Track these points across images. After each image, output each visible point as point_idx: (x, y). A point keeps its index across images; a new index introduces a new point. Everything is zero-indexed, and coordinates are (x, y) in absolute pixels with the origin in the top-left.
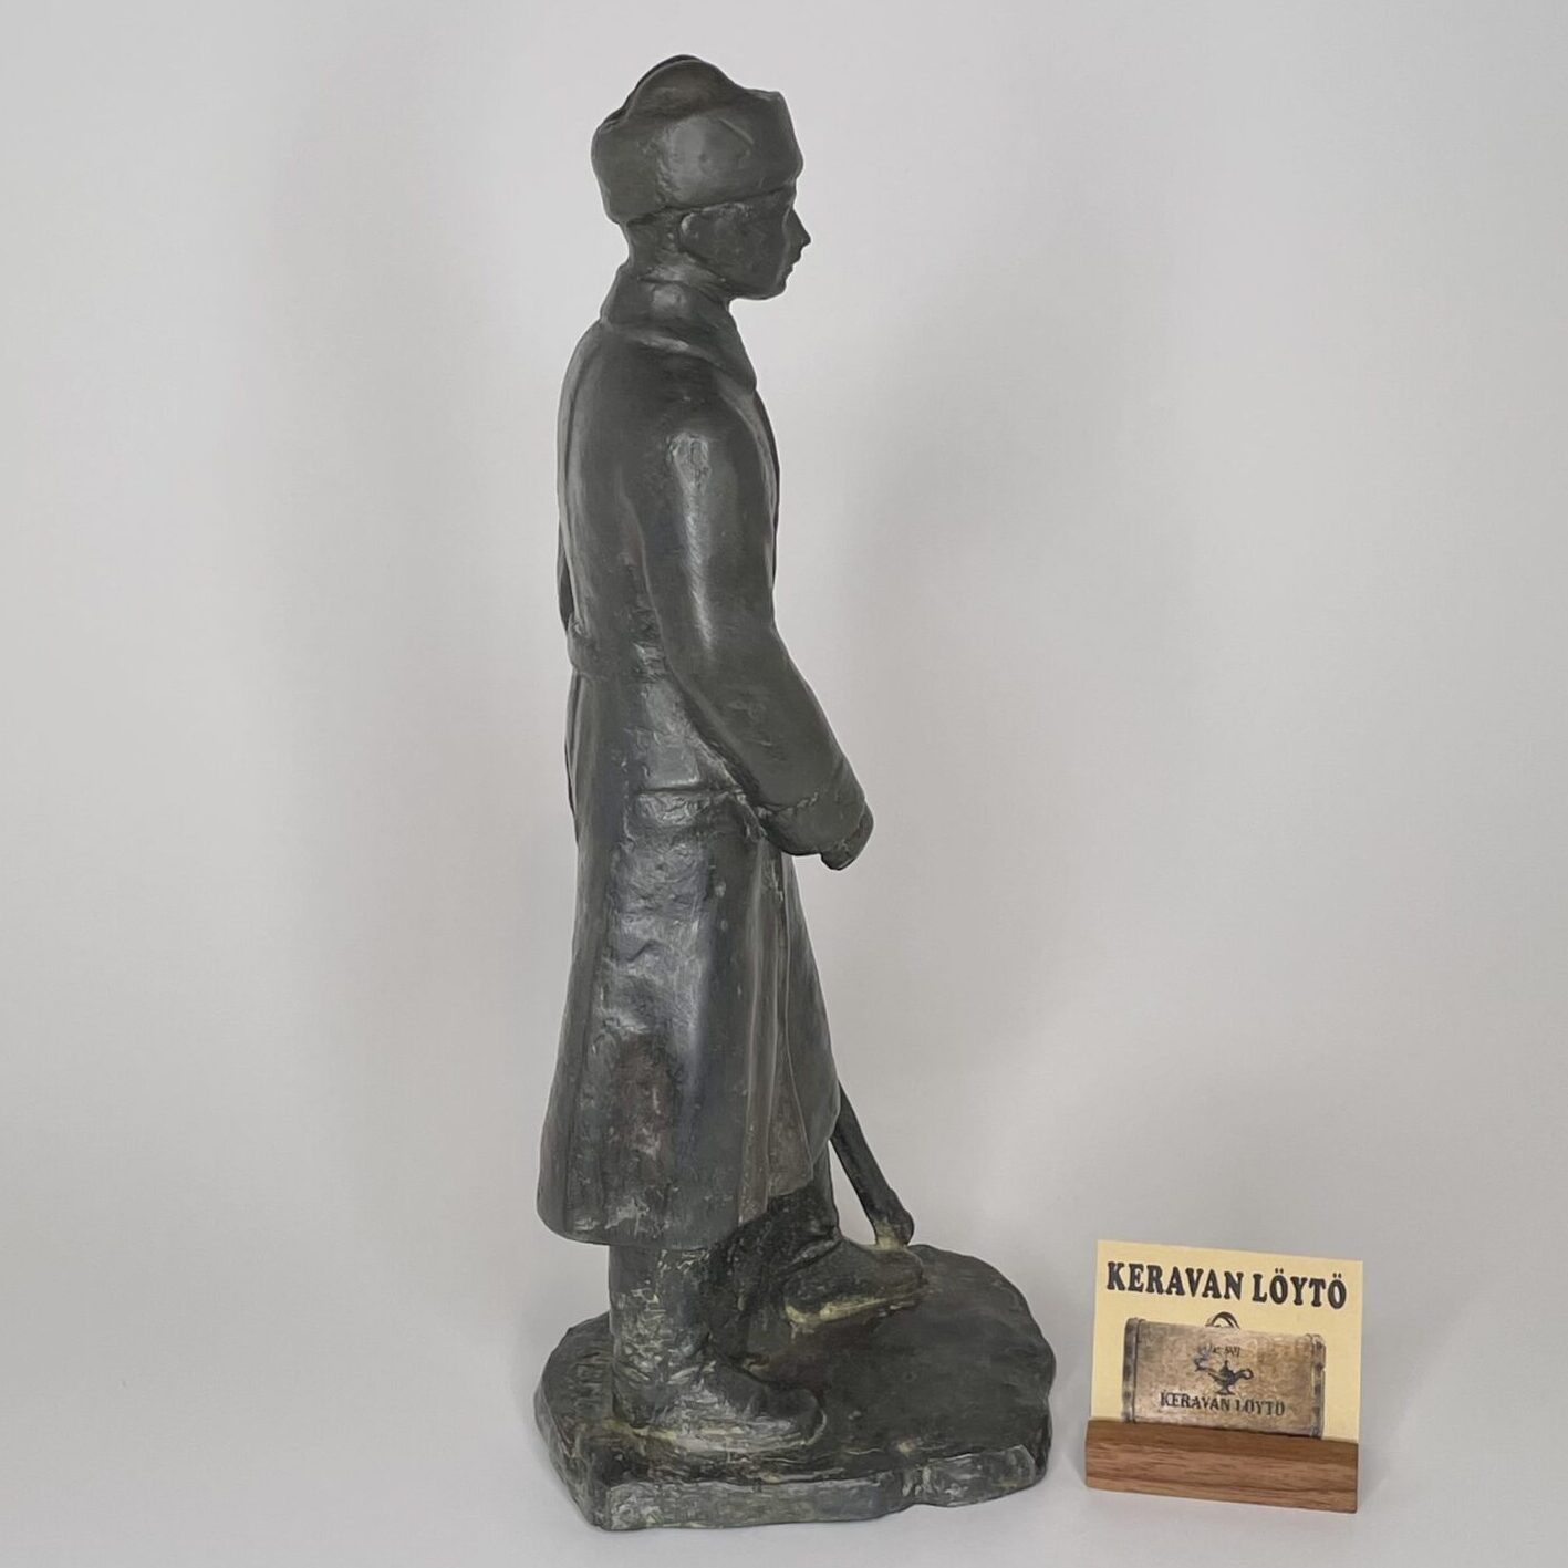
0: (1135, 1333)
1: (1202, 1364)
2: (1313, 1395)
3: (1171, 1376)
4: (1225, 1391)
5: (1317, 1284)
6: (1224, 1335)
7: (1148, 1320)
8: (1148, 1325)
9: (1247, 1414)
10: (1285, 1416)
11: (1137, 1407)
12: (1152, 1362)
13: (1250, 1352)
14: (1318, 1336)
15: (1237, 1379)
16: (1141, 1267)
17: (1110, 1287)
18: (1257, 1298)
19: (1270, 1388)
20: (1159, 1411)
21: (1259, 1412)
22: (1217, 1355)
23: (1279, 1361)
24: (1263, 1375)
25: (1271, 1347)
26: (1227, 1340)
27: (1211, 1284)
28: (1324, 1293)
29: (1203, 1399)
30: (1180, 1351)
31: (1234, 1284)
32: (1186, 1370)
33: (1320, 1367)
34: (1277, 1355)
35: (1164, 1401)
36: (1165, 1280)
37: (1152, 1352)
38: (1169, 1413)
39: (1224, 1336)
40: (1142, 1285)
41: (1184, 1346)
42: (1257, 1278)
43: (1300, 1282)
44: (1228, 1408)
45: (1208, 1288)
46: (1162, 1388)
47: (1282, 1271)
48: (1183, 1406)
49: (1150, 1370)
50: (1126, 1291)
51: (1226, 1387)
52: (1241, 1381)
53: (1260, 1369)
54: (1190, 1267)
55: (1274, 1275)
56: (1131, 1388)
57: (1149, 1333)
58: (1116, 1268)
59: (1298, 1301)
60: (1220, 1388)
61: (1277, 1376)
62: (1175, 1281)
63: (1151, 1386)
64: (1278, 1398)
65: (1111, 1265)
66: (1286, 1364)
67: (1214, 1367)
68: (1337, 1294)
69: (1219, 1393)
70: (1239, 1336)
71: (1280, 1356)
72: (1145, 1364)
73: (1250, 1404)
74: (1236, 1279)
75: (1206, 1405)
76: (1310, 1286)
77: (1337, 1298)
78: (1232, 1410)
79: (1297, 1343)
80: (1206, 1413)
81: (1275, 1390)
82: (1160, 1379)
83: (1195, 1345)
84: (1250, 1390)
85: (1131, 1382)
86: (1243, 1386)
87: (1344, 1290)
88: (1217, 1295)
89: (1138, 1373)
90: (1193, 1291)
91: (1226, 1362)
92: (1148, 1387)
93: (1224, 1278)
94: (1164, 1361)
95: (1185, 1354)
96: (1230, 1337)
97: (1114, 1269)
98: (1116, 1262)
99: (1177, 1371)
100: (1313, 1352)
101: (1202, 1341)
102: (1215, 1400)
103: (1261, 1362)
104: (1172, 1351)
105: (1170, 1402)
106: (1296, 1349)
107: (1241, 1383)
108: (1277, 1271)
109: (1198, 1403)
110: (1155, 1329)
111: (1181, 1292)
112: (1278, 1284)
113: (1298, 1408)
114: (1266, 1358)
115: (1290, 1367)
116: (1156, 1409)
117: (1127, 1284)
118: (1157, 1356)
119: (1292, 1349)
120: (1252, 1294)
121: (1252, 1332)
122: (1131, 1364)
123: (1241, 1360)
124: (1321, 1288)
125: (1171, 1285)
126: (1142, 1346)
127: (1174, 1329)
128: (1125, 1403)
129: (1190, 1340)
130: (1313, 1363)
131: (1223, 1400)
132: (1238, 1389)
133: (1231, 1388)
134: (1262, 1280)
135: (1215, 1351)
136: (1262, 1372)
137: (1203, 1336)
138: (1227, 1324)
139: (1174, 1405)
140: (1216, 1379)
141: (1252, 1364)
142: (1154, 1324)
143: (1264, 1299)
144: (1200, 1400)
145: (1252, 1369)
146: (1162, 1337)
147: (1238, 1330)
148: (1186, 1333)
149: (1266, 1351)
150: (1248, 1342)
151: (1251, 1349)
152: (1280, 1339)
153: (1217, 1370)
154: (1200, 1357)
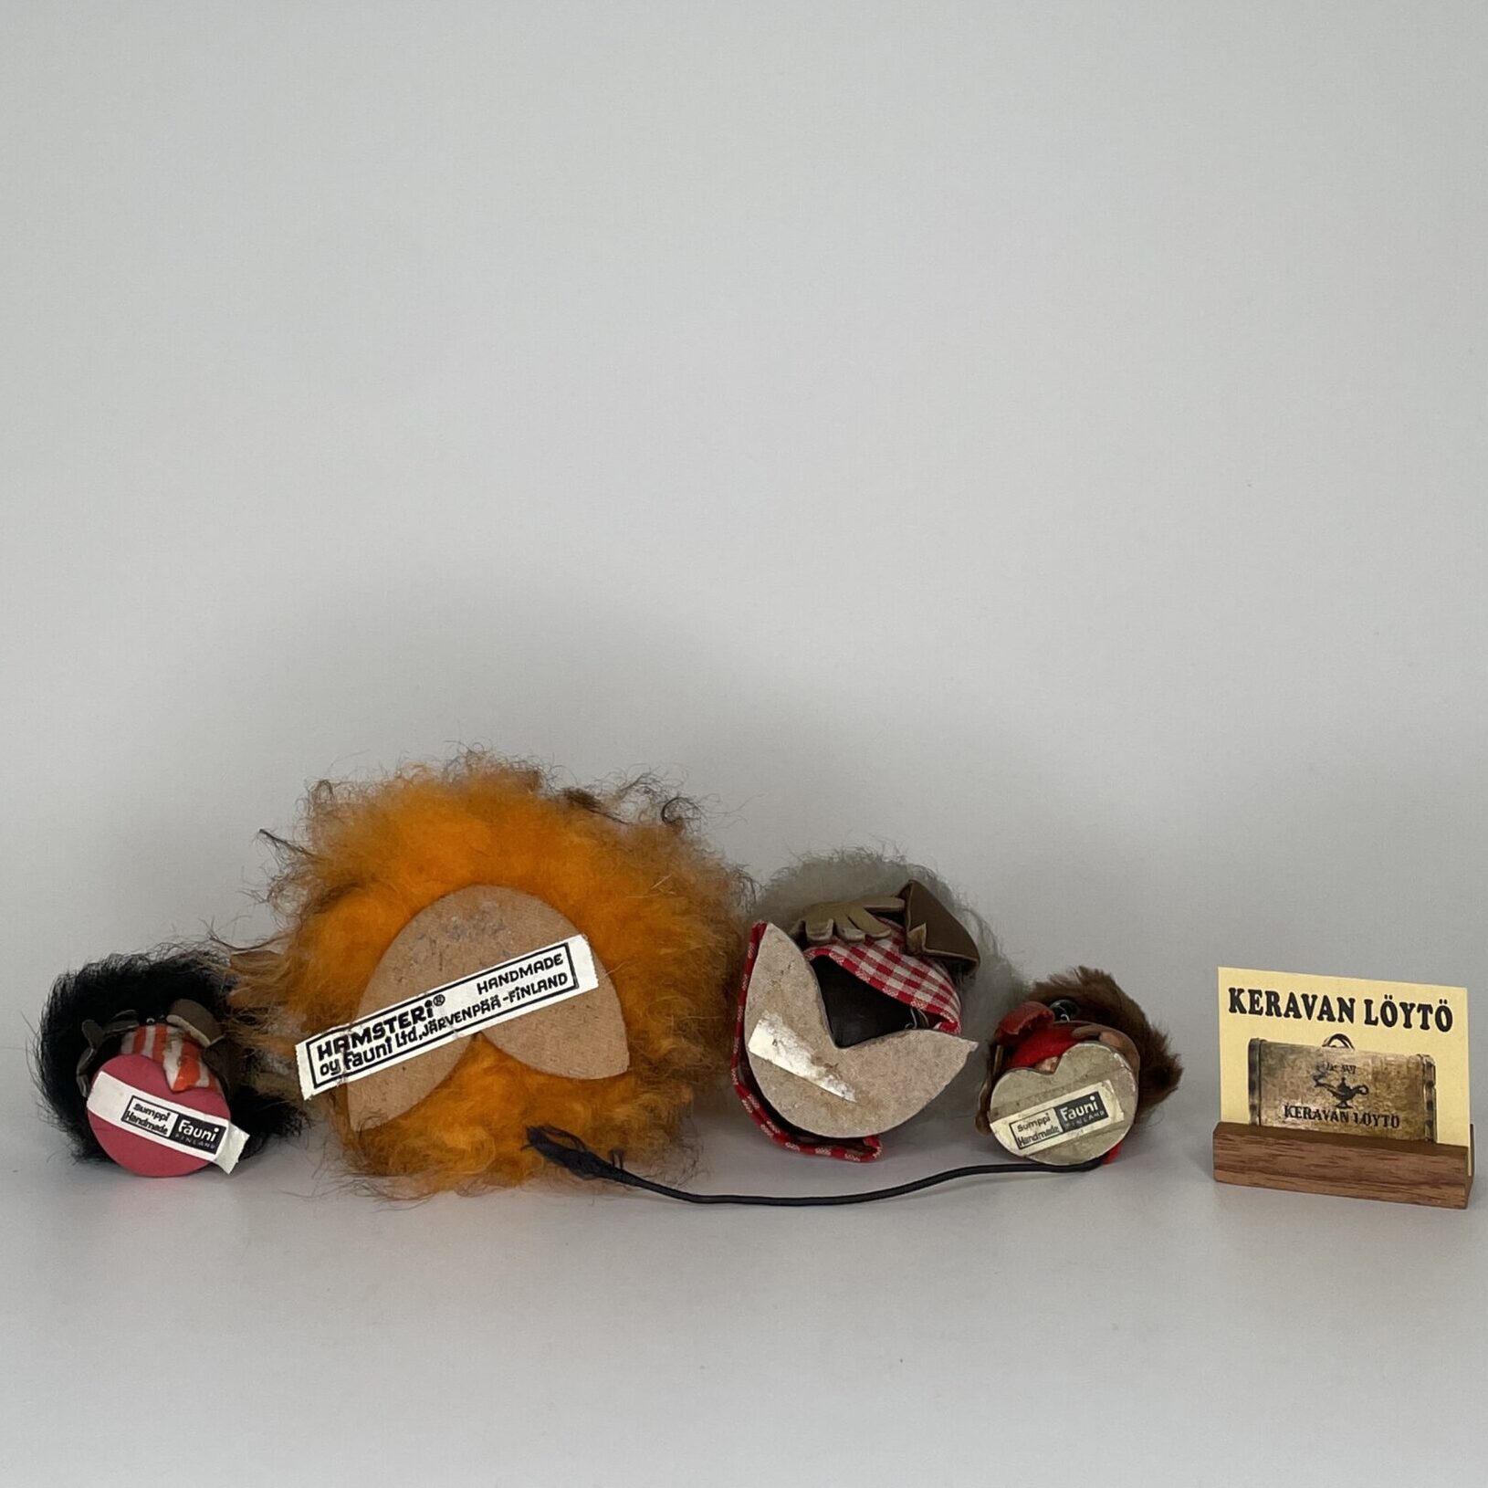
0: (1258, 1050)
1: (1321, 1081)
2: (1426, 1111)
3: (1293, 1091)
4: (1344, 1105)
5: (1425, 1009)
6: (1340, 1054)
7: (1269, 1040)
8: (1271, 1045)
9: (1364, 1126)
10: (1400, 1127)
11: (1263, 1118)
12: (1277, 1078)
13: (1364, 1070)
14: (1428, 1056)
15: (1354, 1095)
16: (1260, 993)
17: (1232, 1010)
18: (1369, 1021)
19: (1385, 1103)
20: (1284, 1122)
21: (1376, 1125)
22: (1335, 1073)
23: (1392, 1079)
24: (1378, 1091)
25: (1384, 1066)
26: (1344, 1059)
27: (1325, 1008)
28: (1431, 1018)
29: (1324, 1112)
30: (1300, 1068)
31: (1347, 1009)
32: (1308, 1085)
33: (1431, 1085)
34: (1390, 1073)
35: (1287, 1113)
36: (1283, 1005)
37: (1276, 1069)
38: (1294, 1124)
39: (1340, 1056)
40: (1262, 1008)
41: (1304, 1064)
42: (1368, 1003)
43: (1409, 1007)
44: (1347, 1120)
45: (1322, 1012)
46: (1286, 1101)
47: (1391, 997)
48: (1305, 1117)
49: (1274, 1085)
50: (1248, 1014)
51: (1344, 1102)
52: (1360, 1095)
53: (1375, 1086)
54: (1306, 993)
55: (1385, 1000)
56: (1257, 1102)
57: (1271, 1052)
58: (1236, 994)
59: (1408, 1025)
60: (1339, 1102)
61: (1391, 1092)
62: (1291, 1005)
63: (1275, 1100)
64: (1394, 1112)
65: (1232, 990)
66: (1399, 1081)
67: (1332, 1083)
68: (1443, 1017)
69: (1340, 1108)
70: (1352, 1056)
71: (1393, 1074)
72: (1266, 1078)
73: (1367, 1117)
74: (1349, 1004)
75: (1326, 1117)
76: (1419, 1011)
77: (1445, 1023)
78: (1351, 1122)
79: (1408, 1062)
80: (1327, 1125)
81: (1390, 1104)
82: (1284, 1094)
83: (1314, 1063)
84: (1368, 1104)
85: (1257, 1094)
86: (1360, 1100)
87: (1450, 1013)
88: (1331, 1019)
89: (1263, 1088)
90: (1310, 1017)
91: (1343, 1079)
92: (1272, 1101)
93: (1337, 1003)
94: (1286, 1079)
95: (1304, 1071)
96: (1346, 1056)
97: (1235, 994)
98: (1236, 988)
99: (1298, 1086)
100: (1424, 1071)
101: (1320, 1059)
102: (1335, 1113)
103: (1375, 1079)
104: (1292, 1069)
105: (1294, 1114)
106: (1408, 1067)
107: (1359, 1098)
108: (1386, 997)
109: (1319, 1115)
110: (1276, 1048)
111: (1298, 1015)
112: (1388, 1009)
113: (1413, 1120)
114: (1381, 1075)
115: (1403, 1084)
116: (1281, 1120)
117: (1247, 1007)
118: (1279, 1072)
119: (1405, 1067)
120: (1365, 1018)
121: (1366, 1052)
122: (1255, 1078)
123: (1358, 1078)
124: (1429, 1014)
125: (1289, 1009)
126: (1266, 1063)
127: (1293, 1049)
128: (1252, 1115)
129: (1309, 1059)
130: (1424, 1081)
131: (1342, 1113)
132: (1355, 1104)
133: (1349, 1103)
134: (1373, 1006)
135: (1332, 1069)
136: (1377, 1089)
137: (1321, 1055)
138: (1343, 1045)
139: (1297, 1117)
140: (1335, 1094)
141: (1367, 1081)
142: (1275, 1044)
143: (1375, 1023)
144: (1320, 1112)
145: (1368, 1086)
146: (1283, 1056)
147: (1352, 1050)
148: (1305, 1053)
149: (1380, 1069)
150: (1363, 1061)
151: (1366, 1067)
152: (1392, 1059)
153: (1335, 1086)
154: (1320, 1073)
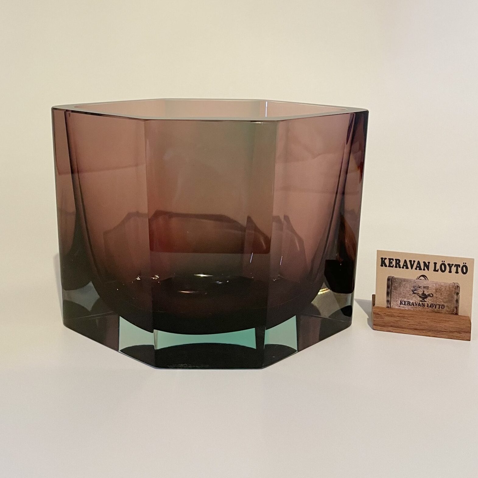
0: (391, 281)
2: (455, 303)
3: (403, 295)
5: (457, 266)
6: (423, 282)
7: (395, 277)
8: (395, 279)
9: (431, 308)
10: (445, 309)
11: (392, 305)
13: (432, 288)
14: (457, 283)
16: (393, 259)
17: (382, 266)
18: (435, 270)
19: (439, 300)
20: (400, 306)
21: (435, 308)
23: (443, 292)
24: (437, 296)
25: (440, 286)
26: (424, 284)
27: (418, 265)
28: (460, 269)
29: (415, 303)
30: (407, 287)
31: (427, 266)
32: (410, 293)
33: (458, 294)
34: (442, 289)
35: (401, 303)
36: (402, 264)
37: (397, 287)
38: (403, 307)
40: (393, 265)
42: (435, 264)
43: (451, 265)
44: (424, 306)
45: (417, 267)
46: (400, 299)
47: (444, 262)
48: (408, 305)
49: (396, 293)
50: (388, 267)
53: (436, 294)
54: (410, 259)
55: (441, 263)
57: (396, 281)
58: (383, 260)
59: (450, 272)
61: (443, 296)
62: (405, 264)
63: (397, 298)
64: (443, 303)
65: (382, 258)
66: (445, 292)
68: (464, 269)
70: (428, 283)
72: (395, 291)
73: (432, 305)
74: (428, 264)
75: (416, 305)
76: (455, 267)
77: (465, 271)
78: (426, 307)
79: (449, 285)
80: (416, 308)
81: (441, 301)
82: (400, 296)
83: (413, 286)
84: (433, 300)
85: (389, 297)
86: (430, 299)
87: (467, 268)
88: (420, 269)
89: (392, 294)
90: (412, 268)
93: (423, 263)
94: (401, 290)
95: (409, 288)
98: (384, 258)
99: (406, 294)
100: (455, 289)
101: (415, 284)
102: (420, 303)
103: (436, 291)
104: (404, 287)
105: (404, 304)
106: (449, 287)
108: (442, 261)
110: (398, 280)
111: (407, 268)
112: (443, 266)
113: (449, 306)
114: (438, 290)
115: (447, 293)
116: (398, 306)
117: (388, 265)
118: (399, 289)
120: (433, 269)
121: (433, 282)
122: (389, 290)
123: (429, 291)
124: (459, 267)
127: (405, 280)
128: (387, 304)
129: (411, 284)
130: (455, 292)
131: (422, 303)
132: (428, 300)
134: (437, 264)
137: (415, 282)
141: (433, 292)
142: (398, 278)
143: (438, 271)
145: (433, 294)
146: (401, 283)
147: (428, 281)
148: (409, 282)
149: (438, 288)
150: (432, 285)
151: (433, 287)
152: (443, 284)
153: (420, 294)
154: (414, 289)
